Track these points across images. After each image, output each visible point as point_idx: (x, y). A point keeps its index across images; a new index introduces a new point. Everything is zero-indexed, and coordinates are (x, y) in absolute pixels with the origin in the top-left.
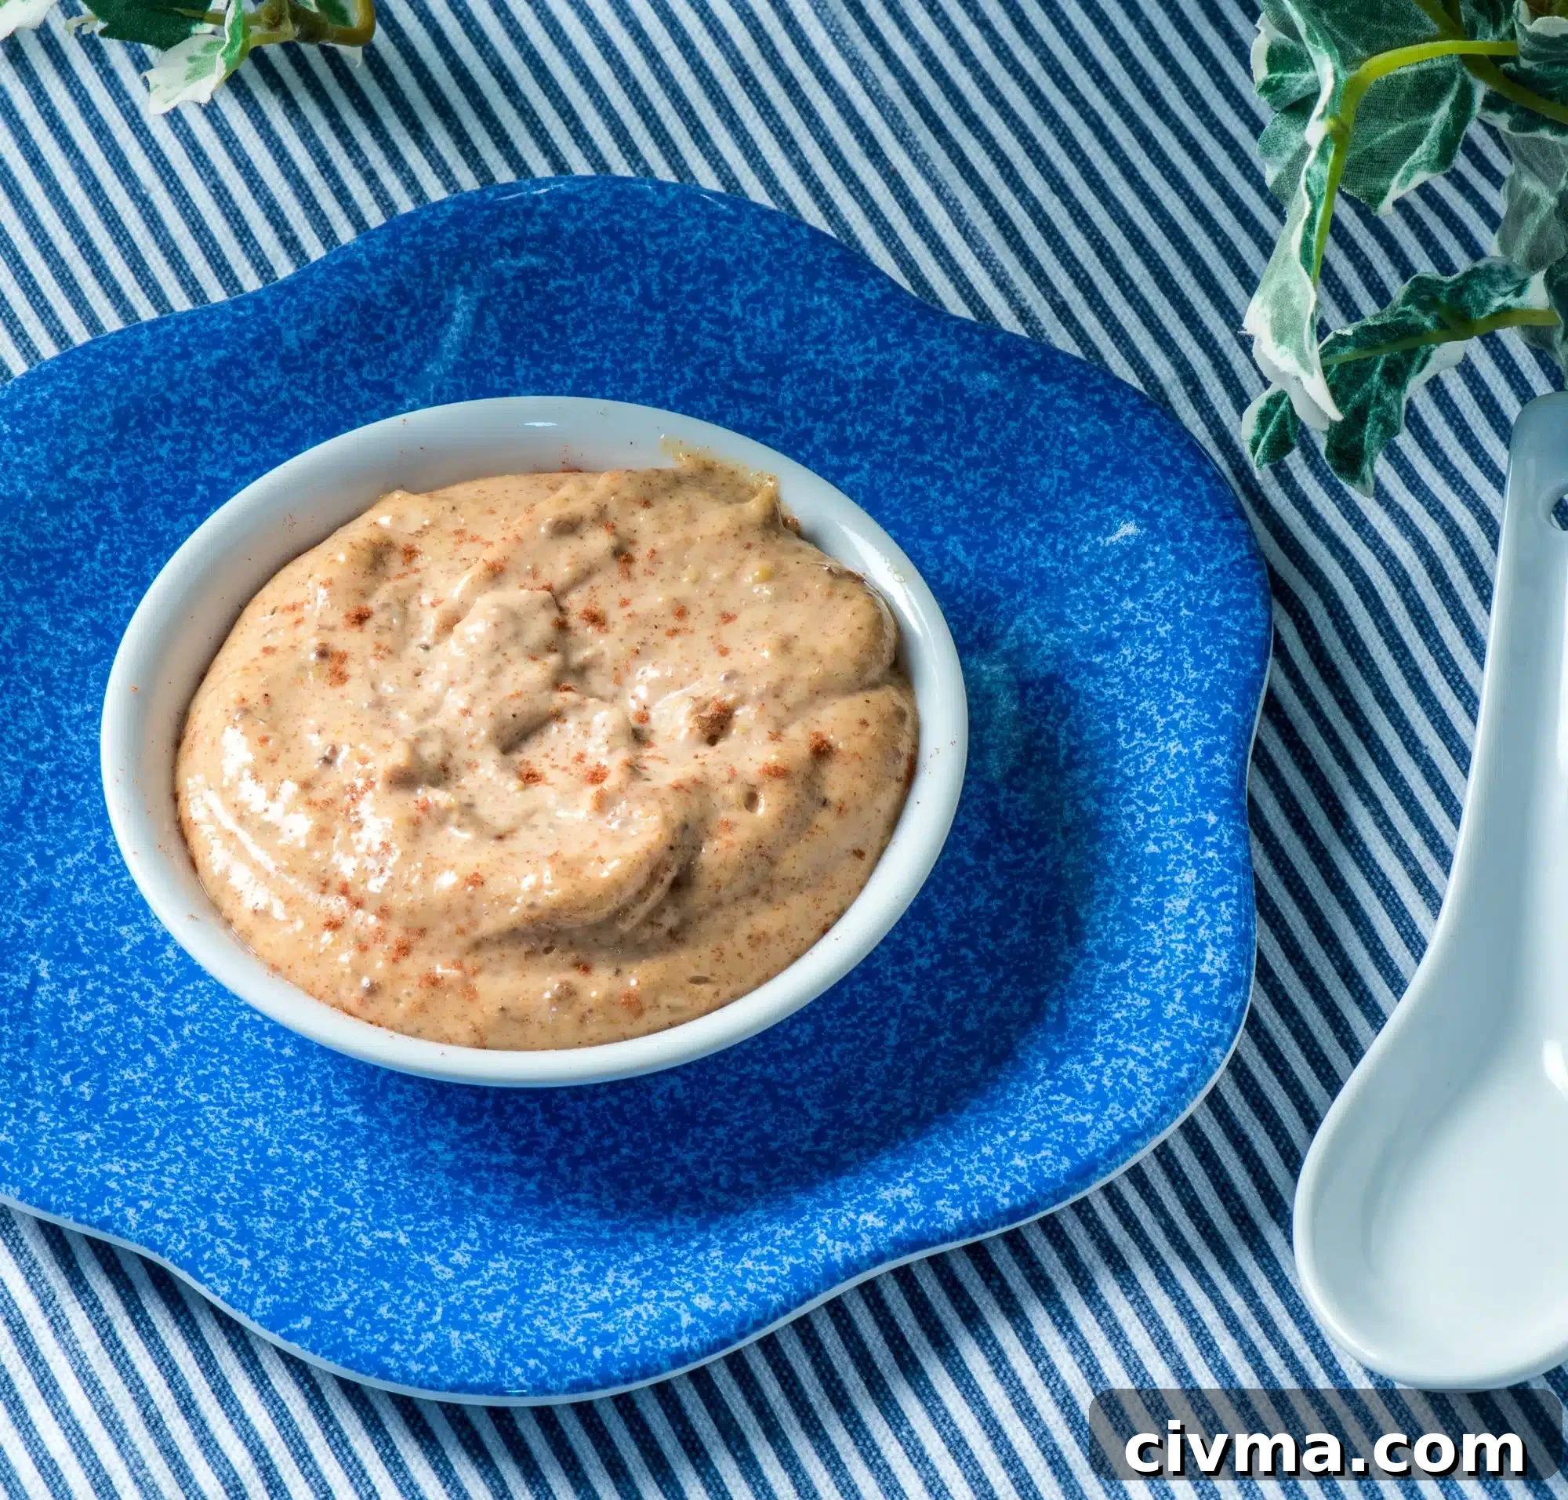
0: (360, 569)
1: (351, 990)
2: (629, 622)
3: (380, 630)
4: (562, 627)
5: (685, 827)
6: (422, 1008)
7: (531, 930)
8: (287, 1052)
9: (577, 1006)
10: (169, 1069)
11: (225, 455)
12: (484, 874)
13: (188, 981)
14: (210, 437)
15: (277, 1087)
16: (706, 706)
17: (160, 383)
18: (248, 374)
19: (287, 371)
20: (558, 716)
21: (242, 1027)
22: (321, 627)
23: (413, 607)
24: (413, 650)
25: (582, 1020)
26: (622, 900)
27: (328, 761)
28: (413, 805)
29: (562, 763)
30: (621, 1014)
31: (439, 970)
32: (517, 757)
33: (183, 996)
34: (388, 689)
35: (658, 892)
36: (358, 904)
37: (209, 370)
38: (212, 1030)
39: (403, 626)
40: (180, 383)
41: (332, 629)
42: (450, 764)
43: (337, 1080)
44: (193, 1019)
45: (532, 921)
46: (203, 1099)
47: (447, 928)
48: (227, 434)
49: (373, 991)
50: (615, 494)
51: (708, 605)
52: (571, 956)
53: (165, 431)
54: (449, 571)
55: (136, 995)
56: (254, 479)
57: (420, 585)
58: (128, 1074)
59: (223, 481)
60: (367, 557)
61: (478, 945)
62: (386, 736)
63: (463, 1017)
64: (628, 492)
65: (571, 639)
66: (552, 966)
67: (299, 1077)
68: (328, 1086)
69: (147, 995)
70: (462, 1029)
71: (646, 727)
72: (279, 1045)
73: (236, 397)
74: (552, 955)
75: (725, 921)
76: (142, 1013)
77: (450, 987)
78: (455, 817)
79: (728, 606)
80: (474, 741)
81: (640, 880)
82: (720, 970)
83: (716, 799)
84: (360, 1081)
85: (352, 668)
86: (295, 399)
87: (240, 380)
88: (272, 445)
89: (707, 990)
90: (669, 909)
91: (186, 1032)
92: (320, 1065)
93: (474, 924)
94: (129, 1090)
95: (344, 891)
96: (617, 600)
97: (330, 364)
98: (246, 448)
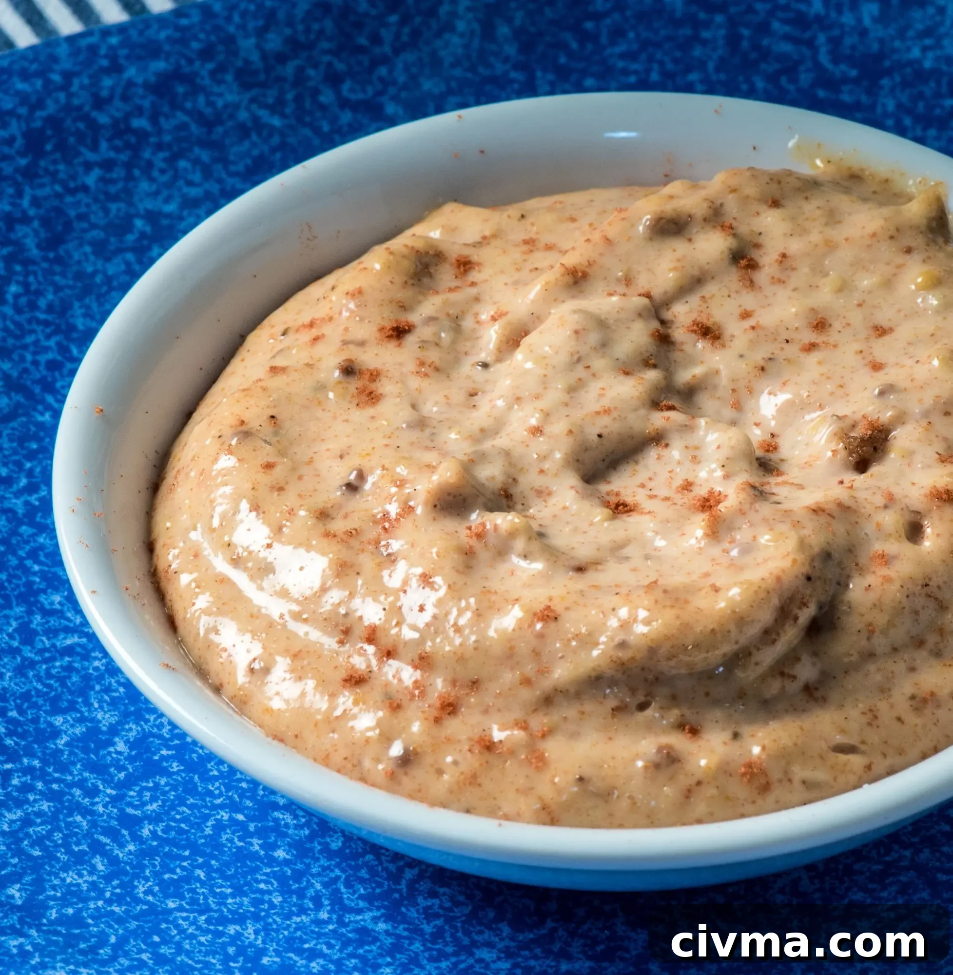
0: (399, 280)
1: (378, 760)
2: (751, 334)
3: (423, 345)
4: (664, 340)
5: (827, 556)
6: (473, 780)
7: (619, 675)
8: (280, 854)
9: (681, 777)
10: (126, 873)
11: (169, 185)
12: (558, 607)
13: (146, 777)
14: (150, 164)
15: (269, 892)
16: (854, 426)
17: (82, 99)
18: (196, 89)
19: (246, 86)
20: (658, 439)
21: (219, 827)
22: (345, 343)
23: (468, 323)
24: (467, 369)
25: (688, 794)
26: (743, 640)
27: (352, 488)
28: (463, 533)
29: (663, 492)
30: (740, 790)
31: (498, 735)
32: (604, 488)
33: (140, 794)
34: (431, 408)
35: (790, 635)
36: (390, 654)
37: (146, 85)
38: (181, 831)
39: (454, 342)
40: (109, 100)
41: (362, 344)
42: (515, 491)
43: (348, 885)
44: (155, 819)
45: (622, 666)
46: (171, 904)
47: (509, 677)
48: (172, 160)
49: (406, 760)
50: (734, 191)
51: (856, 317)
52: (674, 714)
53: (90, 156)
54: (516, 283)
55: (77, 792)
56: (209, 213)
57: (477, 299)
58: (70, 877)
59: (168, 216)
60: (407, 265)
61: (548, 701)
62: (431, 457)
63: (526, 791)
64: (751, 190)
65: (676, 355)
66: (649, 727)
67: (298, 880)
68: (338, 890)
69: (93, 792)
70: (528, 805)
71: (773, 456)
72: (270, 847)
73: (181, 117)
74: (649, 712)
75: (878, 677)
76: (86, 812)
77: (512, 753)
78: (520, 544)
79: (883, 318)
80: (546, 466)
81: (766, 617)
82: (873, 737)
83: (869, 528)
84: (380, 885)
85: (386, 387)
86: (256, 120)
87: (186, 96)
88: (231, 175)
89: (856, 761)
90: (806, 659)
91: (146, 832)
92: (324, 869)
93: (543, 671)
94: (72, 894)
95: (371, 637)
96: (737, 312)
97: (300, 79)
98: (197, 177)
